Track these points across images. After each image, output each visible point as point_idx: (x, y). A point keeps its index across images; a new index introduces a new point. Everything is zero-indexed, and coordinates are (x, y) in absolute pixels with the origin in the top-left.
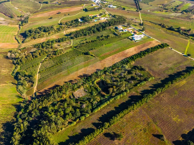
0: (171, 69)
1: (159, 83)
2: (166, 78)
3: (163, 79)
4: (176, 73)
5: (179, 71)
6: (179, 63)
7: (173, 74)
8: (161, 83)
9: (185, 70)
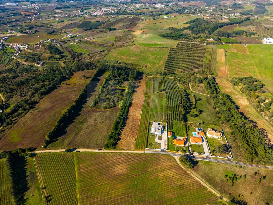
0: (81, 123)
1: (84, 104)
2: (81, 111)
3: (83, 109)
4: (75, 120)
5: (73, 124)
6: (76, 134)
7: (77, 117)
8: (83, 105)
9: (67, 129)
